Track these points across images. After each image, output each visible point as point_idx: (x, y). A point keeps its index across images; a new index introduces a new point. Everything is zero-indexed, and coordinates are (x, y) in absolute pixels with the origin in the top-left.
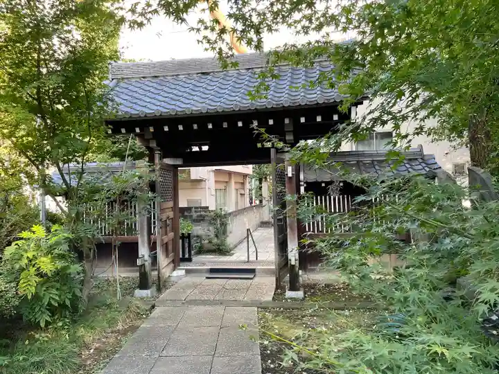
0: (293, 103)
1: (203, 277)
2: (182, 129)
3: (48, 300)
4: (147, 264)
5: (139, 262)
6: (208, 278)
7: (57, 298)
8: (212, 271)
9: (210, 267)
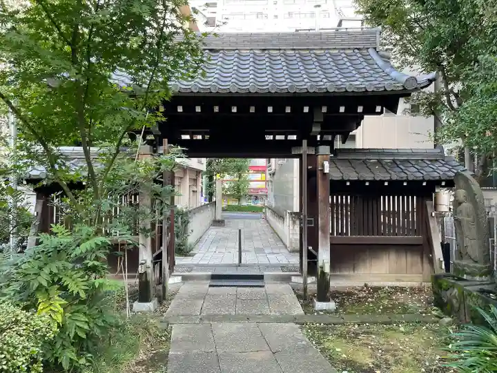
0: (338, 89)
1: (206, 284)
2: (200, 111)
3: (73, 330)
4: (149, 271)
5: (141, 269)
6: (210, 286)
7: (86, 327)
8: (214, 277)
9: (210, 273)
